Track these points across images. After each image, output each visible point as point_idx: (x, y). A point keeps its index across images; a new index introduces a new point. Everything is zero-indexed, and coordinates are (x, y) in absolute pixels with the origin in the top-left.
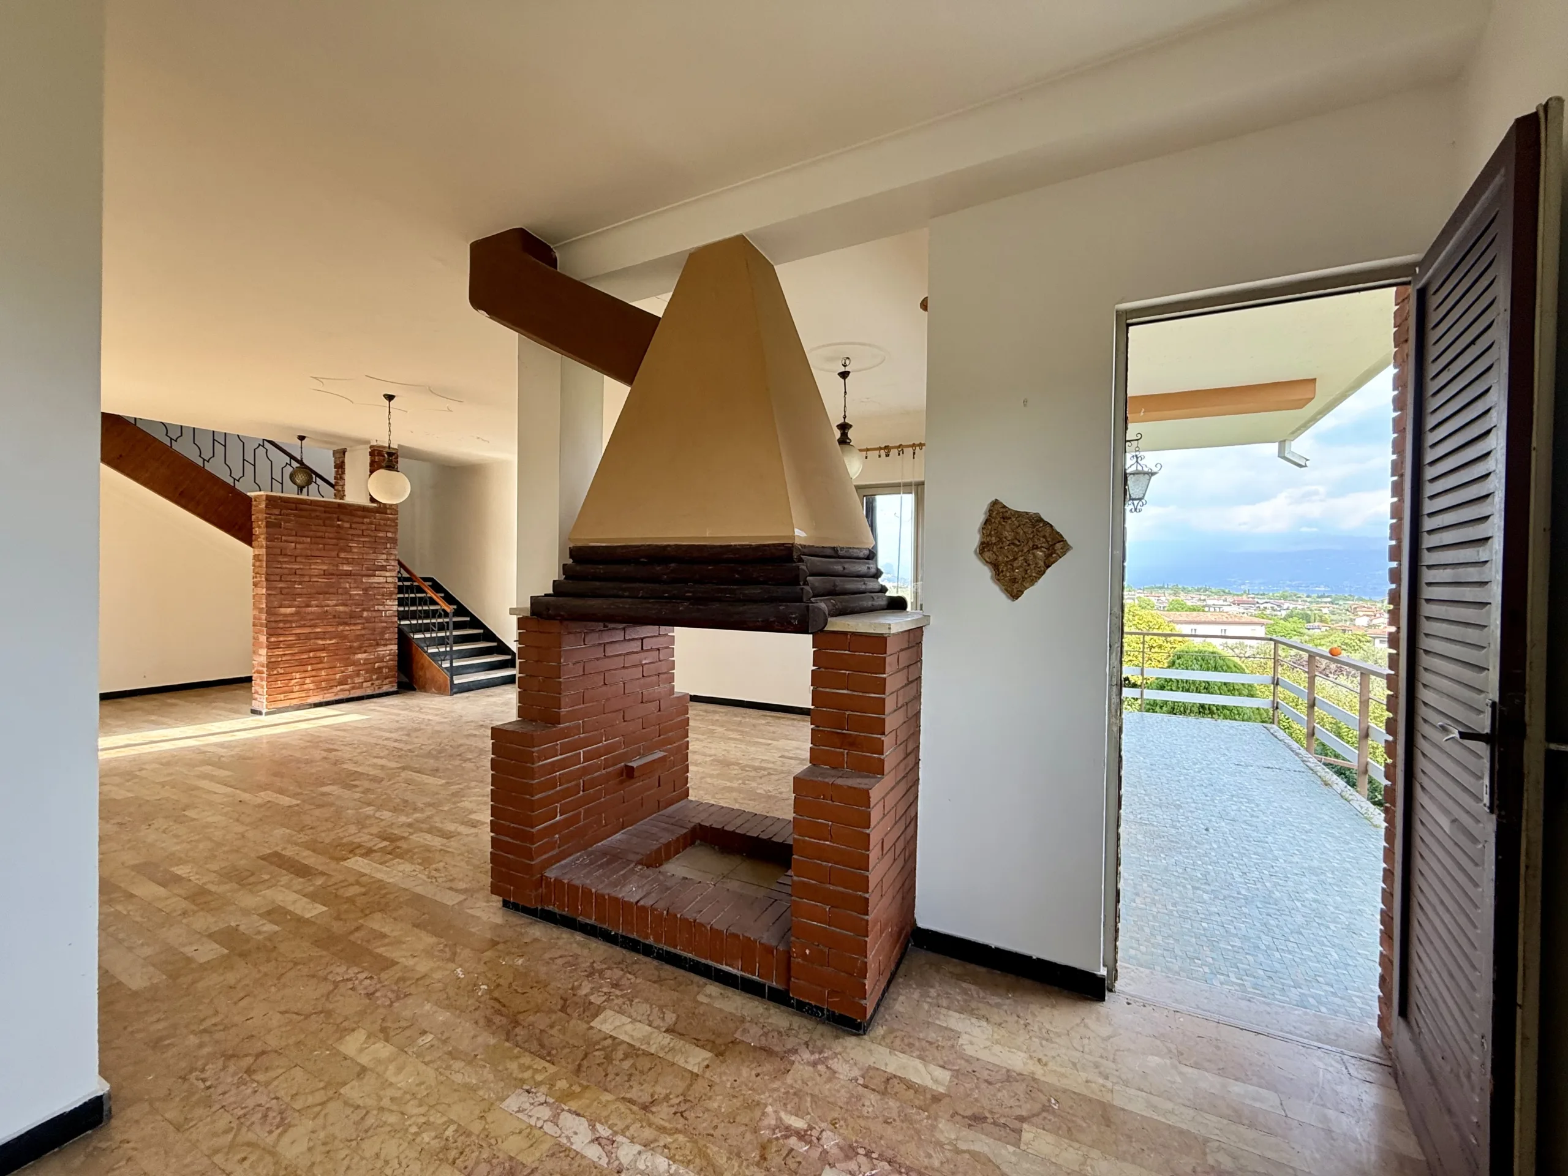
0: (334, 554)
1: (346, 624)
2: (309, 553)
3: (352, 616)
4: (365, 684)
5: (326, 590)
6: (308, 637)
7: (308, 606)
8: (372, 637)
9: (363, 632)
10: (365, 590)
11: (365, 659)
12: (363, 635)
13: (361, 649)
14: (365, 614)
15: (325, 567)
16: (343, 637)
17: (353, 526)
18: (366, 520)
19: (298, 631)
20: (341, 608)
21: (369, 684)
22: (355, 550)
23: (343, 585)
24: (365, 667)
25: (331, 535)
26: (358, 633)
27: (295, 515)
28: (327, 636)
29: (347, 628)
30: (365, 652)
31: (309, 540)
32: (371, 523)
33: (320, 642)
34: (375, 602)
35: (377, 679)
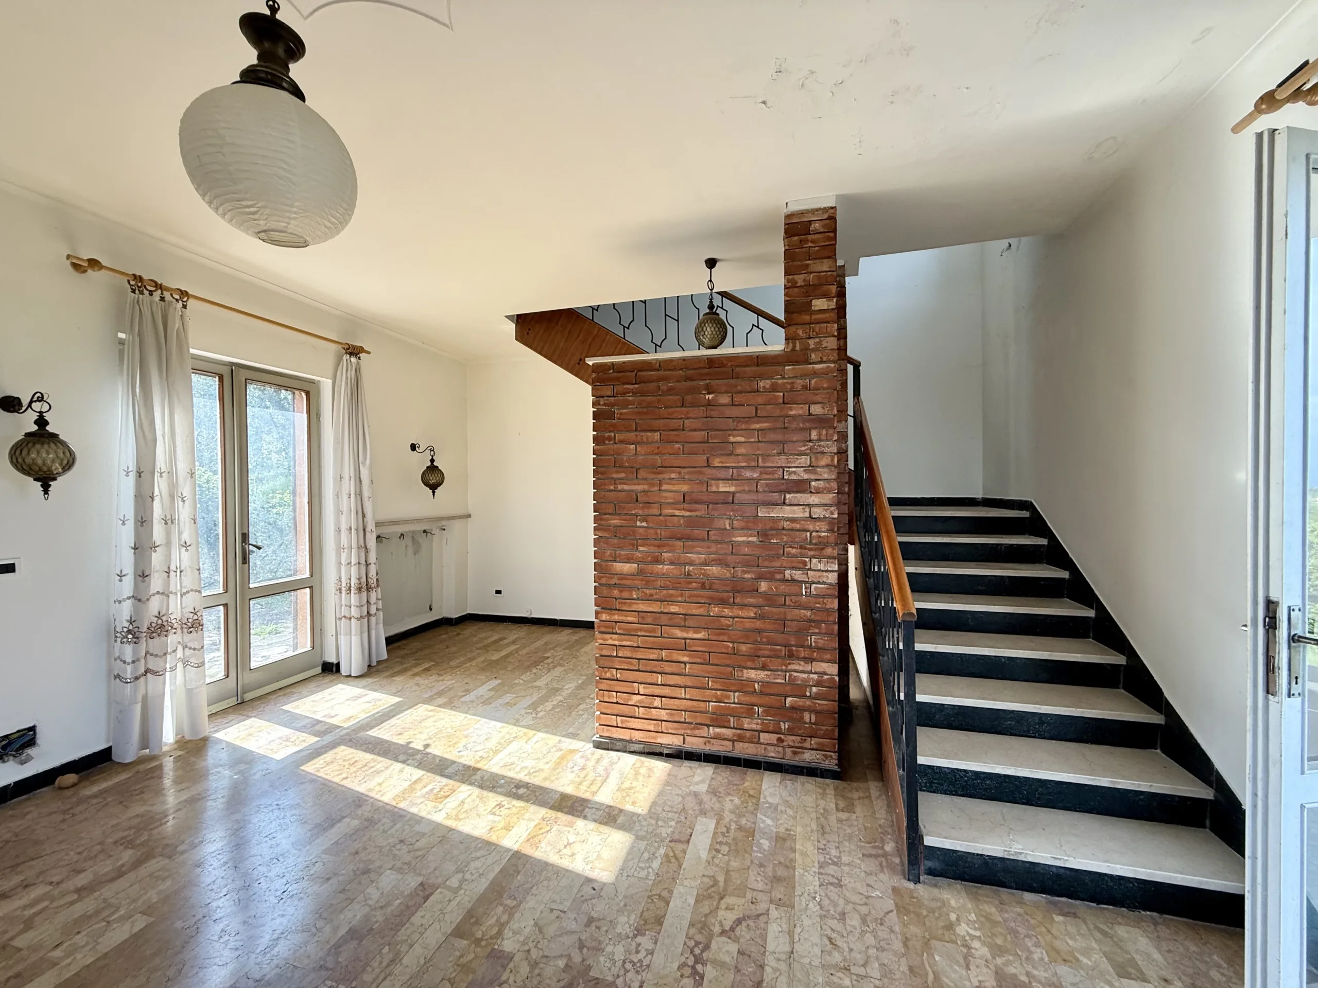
0: (701, 460)
1: (723, 602)
2: (659, 460)
3: (738, 588)
4: (764, 737)
5: (688, 531)
6: (659, 620)
7: (657, 561)
8: (780, 637)
9: (759, 624)
10: (764, 535)
11: (764, 684)
12: (759, 631)
13: (754, 659)
14: (764, 586)
15: (685, 488)
16: (717, 628)
17: (737, 399)
18: (764, 384)
19: (642, 607)
20: (715, 570)
21: (773, 738)
22: (741, 450)
23: (719, 524)
24: (766, 700)
25: (697, 424)
26: (748, 624)
27: (634, 393)
28: (690, 623)
29: (727, 612)
30: (764, 668)
31: (657, 436)
32: (774, 388)
33: (678, 633)
34: (784, 561)
35: (791, 732)
